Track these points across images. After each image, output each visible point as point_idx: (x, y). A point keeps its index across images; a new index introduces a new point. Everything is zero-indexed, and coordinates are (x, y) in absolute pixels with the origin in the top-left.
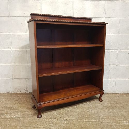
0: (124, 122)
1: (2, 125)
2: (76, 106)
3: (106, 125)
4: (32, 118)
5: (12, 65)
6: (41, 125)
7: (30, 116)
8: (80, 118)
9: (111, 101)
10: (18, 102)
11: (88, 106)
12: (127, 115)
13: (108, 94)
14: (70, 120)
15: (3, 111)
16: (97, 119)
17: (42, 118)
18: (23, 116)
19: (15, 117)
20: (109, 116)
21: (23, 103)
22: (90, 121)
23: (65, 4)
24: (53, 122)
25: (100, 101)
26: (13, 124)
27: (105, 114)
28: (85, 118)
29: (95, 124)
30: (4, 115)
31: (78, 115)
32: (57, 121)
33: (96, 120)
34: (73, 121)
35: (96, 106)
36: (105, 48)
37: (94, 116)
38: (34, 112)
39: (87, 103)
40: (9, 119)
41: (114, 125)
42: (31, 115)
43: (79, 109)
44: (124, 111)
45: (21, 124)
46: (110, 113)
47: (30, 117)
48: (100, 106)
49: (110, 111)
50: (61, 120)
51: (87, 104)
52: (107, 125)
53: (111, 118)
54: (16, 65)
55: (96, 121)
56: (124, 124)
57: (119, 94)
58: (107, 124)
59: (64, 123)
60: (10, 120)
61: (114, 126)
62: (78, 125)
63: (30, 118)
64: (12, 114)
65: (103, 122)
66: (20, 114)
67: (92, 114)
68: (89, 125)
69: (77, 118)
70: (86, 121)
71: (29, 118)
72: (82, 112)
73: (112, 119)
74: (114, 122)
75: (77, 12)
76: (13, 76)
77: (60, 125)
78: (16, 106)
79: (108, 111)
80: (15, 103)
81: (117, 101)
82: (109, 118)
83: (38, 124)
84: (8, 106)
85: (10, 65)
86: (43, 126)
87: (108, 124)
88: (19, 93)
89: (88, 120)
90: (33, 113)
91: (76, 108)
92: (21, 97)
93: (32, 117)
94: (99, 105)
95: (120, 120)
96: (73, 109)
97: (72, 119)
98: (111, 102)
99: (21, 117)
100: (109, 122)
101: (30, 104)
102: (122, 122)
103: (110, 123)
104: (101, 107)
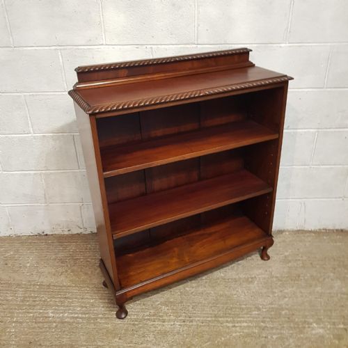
0: (313, 329)
1: (42, 342)
2: (206, 276)
3: (272, 337)
4: (106, 318)
5: (40, 174)
6: (128, 341)
7: (101, 314)
8: (215, 316)
9: (290, 258)
10: (67, 266)
11: (234, 277)
12: (323, 304)
13: (284, 233)
14: (192, 321)
15: (36, 297)
16: (254, 318)
17: (128, 317)
18: (85, 314)
19: (67, 317)
20: (282, 309)
21: (81, 271)
22: (237, 325)
23: (174, 5)
24: (154, 329)
25: (262, 258)
26: (65, 340)
27: (271, 304)
28: (226, 317)
29: (248, 335)
30: (41, 311)
31: (210, 305)
32: (164, 325)
33: (250, 321)
34: (198, 325)
35: (253, 276)
36: (285, 126)
37: (247, 308)
38: (109, 299)
39: (233, 265)
40: (55, 322)
41: (290, 337)
42: (103, 309)
43: (213, 287)
44: (318, 292)
45: (82, 337)
46: (285, 297)
47: (100, 316)
48: (263, 276)
49: (286, 291)
50: (172, 323)
51: (233, 269)
52: (275, 337)
53: (286, 314)
54: (51, 173)
55: (250, 324)
56: (314, 332)
57: (311, 232)
58: (274, 334)
59: (178, 333)
60: (56, 326)
61: (291, 340)
62: (209, 340)
63: (101, 318)
64: (58, 306)
65: (266, 327)
66: (76, 306)
67: (243, 302)
68: (234, 338)
69: (208, 317)
70: (228, 325)
71: (99, 320)
72: (218, 297)
73: (287, 319)
74: (291, 327)
75: (207, 30)
76: (45, 198)
77: (170, 338)
78: (64, 280)
79: (281, 291)
80: (60, 270)
81: (305, 258)
82: (280, 314)
83: (120, 339)
84: (45, 280)
85: (35, 174)
86: (131, 342)
87: (278, 334)
88: (67, 235)
89: (233, 322)
90: (107, 301)
91: (207, 285)
92: (72, 247)
93: (106, 316)
94: (260, 271)
95: (305, 322)
96: (198, 286)
97: (197, 319)
98: (290, 261)
99: (80, 316)
100: (280, 327)
101: (98, 273)
102: (309, 327)
103: (281, 329)
104: (265, 278)
